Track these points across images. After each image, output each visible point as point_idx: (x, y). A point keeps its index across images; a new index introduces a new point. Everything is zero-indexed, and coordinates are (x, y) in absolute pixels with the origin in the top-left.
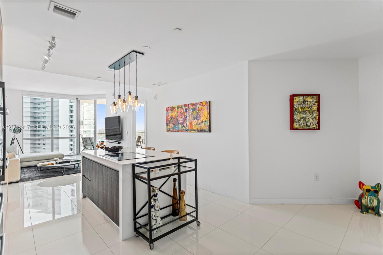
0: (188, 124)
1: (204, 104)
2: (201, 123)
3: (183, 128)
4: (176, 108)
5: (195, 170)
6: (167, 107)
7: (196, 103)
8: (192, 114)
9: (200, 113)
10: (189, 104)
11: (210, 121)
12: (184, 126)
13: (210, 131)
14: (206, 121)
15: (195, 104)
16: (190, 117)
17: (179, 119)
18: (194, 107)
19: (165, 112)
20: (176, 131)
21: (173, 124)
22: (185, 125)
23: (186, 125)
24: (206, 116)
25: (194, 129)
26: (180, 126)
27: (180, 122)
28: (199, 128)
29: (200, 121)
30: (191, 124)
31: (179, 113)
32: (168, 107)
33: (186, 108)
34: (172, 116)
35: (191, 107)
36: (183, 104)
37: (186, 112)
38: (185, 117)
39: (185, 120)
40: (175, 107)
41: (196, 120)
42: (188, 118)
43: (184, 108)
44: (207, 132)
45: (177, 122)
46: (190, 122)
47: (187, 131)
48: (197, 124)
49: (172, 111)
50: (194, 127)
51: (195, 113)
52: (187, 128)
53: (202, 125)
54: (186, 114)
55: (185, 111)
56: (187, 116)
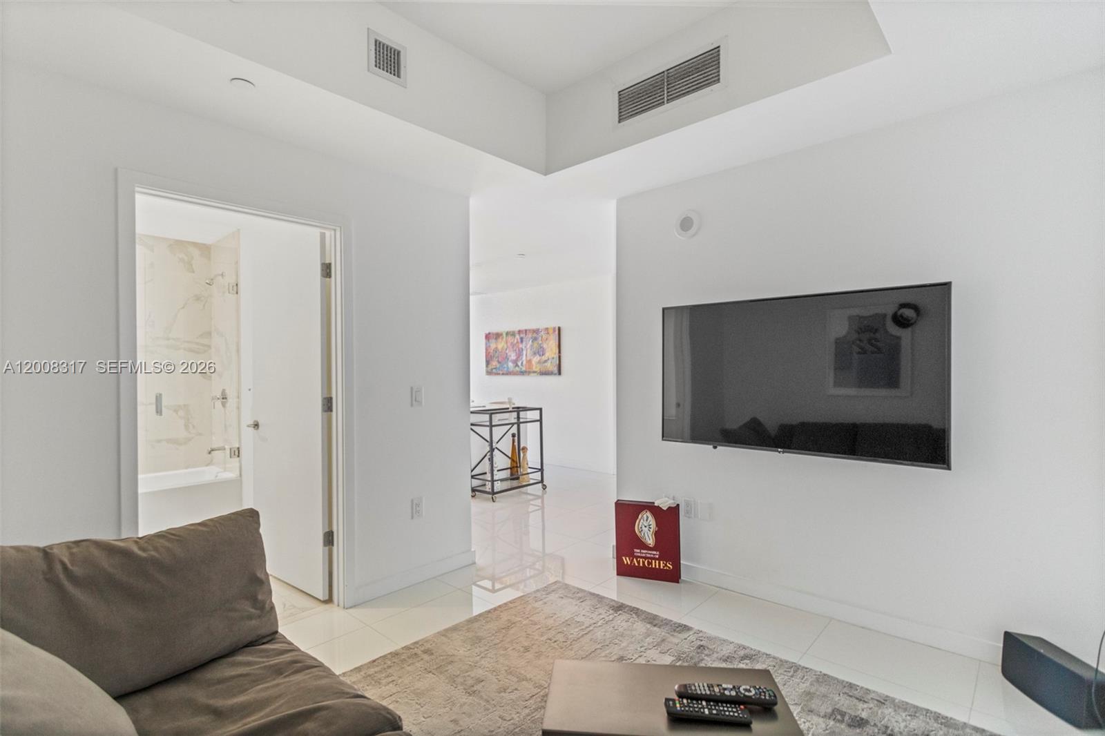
0: (524, 363)
1: (551, 331)
2: (546, 361)
3: (517, 368)
4: (504, 335)
5: (540, 421)
6: (487, 332)
7: (538, 330)
8: (532, 346)
9: (545, 346)
10: (526, 331)
11: (560, 357)
12: (517, 365)
13: (560, 373)
14: (553, 358)
15: (536, 331)
16: (529, 350)
17: (509, 354)
18: (535, 335)
19: (484, 341)
20: (503, 374)
21: (499, 362)
22: (519, 364)
23: (522, 363)
24: (554, 351)
25: (534, 369)
26: (511, 365)
27: (510, 359)
28: (543, 370)
29: (544, 358)
30: (529, 362)
31: (509, 344)
32: (489, 333)
33: (522, 336)
34: (496, 348)
35: (530, 335)
36: (517, 330)
37: (522, 342)
38: (519, 350)
39: (519, 355)
40: (501, 334)
41: (538, 356)
42: (524, 352)
43: (517, 336)
44: (555, 374)
45: (507, 358)
46: (528, 359)
47: (522, 373)
48: (539, 362)
49: (496, 339)
50: (534, 367)
51: (535, 345)
52: (524, 369)
53: (548, 364)
54: (521, 346)
55: (519, 340)
56: (522, 350)
